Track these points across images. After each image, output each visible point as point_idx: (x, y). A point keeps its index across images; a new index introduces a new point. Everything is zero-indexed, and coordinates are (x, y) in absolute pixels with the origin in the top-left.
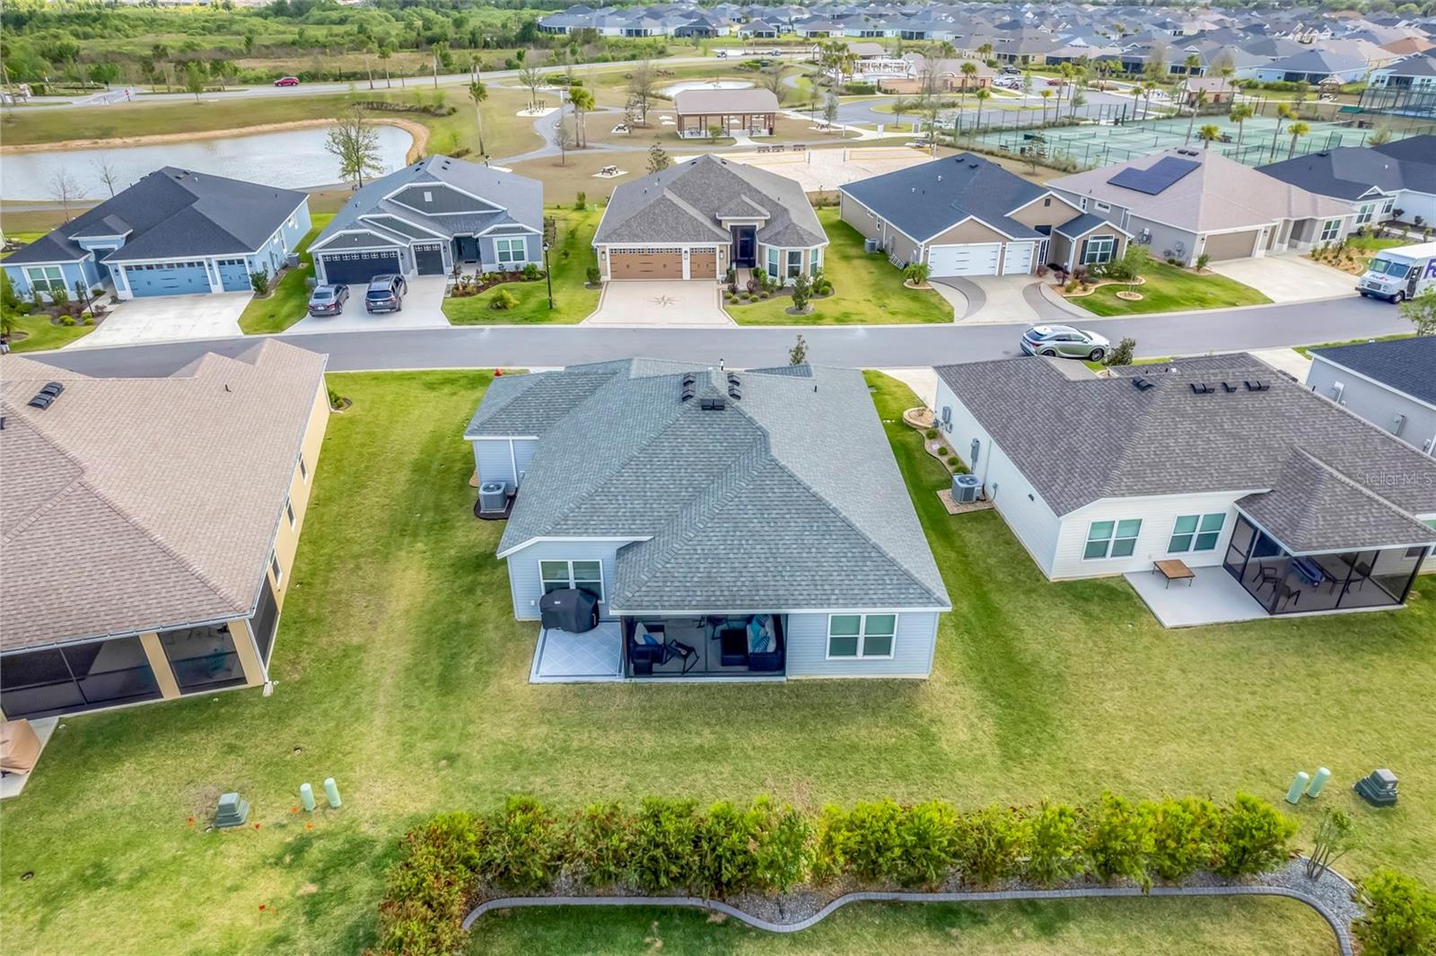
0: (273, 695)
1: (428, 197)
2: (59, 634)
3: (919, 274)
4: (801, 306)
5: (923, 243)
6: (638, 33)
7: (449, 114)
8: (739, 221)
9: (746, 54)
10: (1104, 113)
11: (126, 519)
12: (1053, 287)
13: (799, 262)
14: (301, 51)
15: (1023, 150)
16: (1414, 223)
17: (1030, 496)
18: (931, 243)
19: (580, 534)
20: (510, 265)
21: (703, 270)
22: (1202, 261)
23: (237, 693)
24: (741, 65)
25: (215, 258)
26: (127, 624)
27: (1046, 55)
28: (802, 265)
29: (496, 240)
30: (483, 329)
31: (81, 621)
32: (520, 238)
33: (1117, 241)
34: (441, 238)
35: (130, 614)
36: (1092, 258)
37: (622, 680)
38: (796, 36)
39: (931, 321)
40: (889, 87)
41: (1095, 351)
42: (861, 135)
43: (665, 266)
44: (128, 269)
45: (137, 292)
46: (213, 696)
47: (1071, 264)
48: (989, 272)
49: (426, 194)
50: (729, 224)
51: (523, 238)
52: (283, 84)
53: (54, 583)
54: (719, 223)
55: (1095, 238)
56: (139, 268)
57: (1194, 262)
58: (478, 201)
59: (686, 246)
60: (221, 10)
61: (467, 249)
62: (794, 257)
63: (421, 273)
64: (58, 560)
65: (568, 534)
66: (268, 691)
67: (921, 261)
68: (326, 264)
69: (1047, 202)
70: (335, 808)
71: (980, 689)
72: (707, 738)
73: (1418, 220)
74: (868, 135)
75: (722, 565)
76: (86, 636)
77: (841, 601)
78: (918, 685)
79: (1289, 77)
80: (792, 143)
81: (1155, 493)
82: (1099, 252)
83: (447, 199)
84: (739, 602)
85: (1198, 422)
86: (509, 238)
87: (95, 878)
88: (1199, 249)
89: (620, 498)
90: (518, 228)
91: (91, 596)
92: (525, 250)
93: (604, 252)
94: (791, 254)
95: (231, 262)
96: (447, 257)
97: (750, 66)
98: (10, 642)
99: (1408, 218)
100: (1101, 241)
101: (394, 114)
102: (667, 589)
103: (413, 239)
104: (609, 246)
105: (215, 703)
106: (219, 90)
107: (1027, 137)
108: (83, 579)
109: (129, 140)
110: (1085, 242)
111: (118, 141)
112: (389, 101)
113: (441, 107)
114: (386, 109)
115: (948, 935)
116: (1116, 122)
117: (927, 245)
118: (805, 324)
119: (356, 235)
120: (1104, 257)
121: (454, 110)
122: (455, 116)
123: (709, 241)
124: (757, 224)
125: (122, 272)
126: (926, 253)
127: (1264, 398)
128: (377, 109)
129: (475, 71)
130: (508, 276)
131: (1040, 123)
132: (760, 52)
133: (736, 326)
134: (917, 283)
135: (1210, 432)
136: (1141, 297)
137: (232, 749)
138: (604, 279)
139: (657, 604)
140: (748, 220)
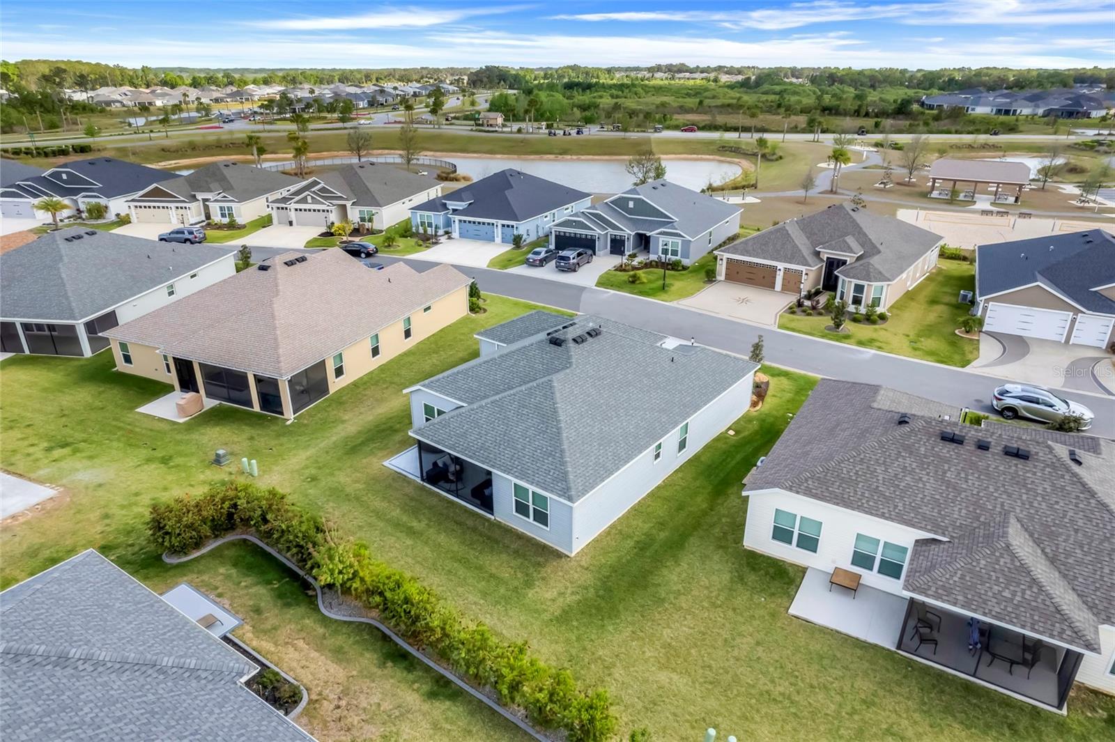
0: (289, 425)
1: (631, 205)
2: (222, 361)
3: (977, 326)
4: (837, 326)
5: (982, 299)
6: (1007, 112)
7: (777, 160)
8: (837, 254)
13: (862, 294)
14: (730, 110)
18: (992, 299)
19: (437, 391)
20: (666, 258)
21: (790, 286)
23: (277, 418)
25: (501, 222)
26: (243, 365)
28: (864, 296)
29: (662, 239)
30: (609, 292)
31: (231, 358)
32: (677, 241)
34: (628, 232)
35: (247, 361)
37: (419, 480)
39: (942, 362)
43: (764, 277)
44: (460, 221)
45: (462, 235)
46: (270, 416)
49: (630, 202)
50: (826, 256)
51: (679, 240)
52: (686, 130)
53: (235, 340)
54: (818, 253)
56: (465, 221)
58: (662, 213)
59: (781, 266)
60: (711, 83)
61: (644, 242)
62: (859, 289)
63: (612, 252)
65: (432, 389)
66: (289, 423)
67: (979, 313)
68: (556, 236)
70: (253, 476)
71: (600, 579)
77: (517, 474)
78: (561, 557)
80: (1024, 211)
81: (828, 501)
83: (642, 208)
84: (467, 452)
85: (923, 463)
86: (670, 240)
87: (165, 461)
89: (470, 378)
90: (678, 234)
91: (241, 349)
92: (679, 250)
93: (722, 260)
94: (856, 285)
95: (508, 226)
96: (629, 245)
97: (1086, 145)
101: (742, 156)
102: (441, 431)
103: (610, 230)
104: (726, 256)
105: (267, 419)
106: (644, 132)
109: (574, 157)
111: (569, 157)
112: (744, 147)
113: (774, 154)
114: (740, 152)
117: (987, 301)
119: (575, 221)
121: (781, 158)
122: (781, 161)
123: (798, 264)
124: (848, 259)
125: (457, 222)
126: (985, 309)
127: (1016, 465)
128: (734, 152)
129: (817, 132)
133: (774, 329)
134: (967, 332)
135: (928, 474)
137: (251, 438)
138: (718, 278)
139: (431, 437)
140: (844, 256)
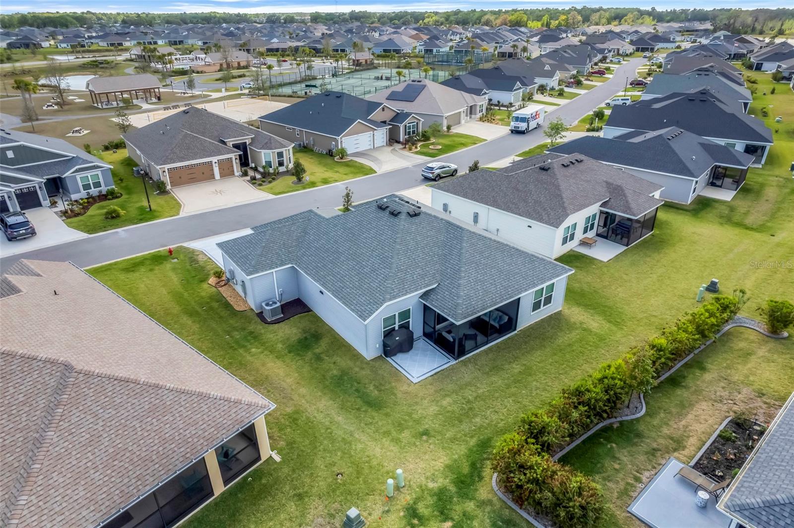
0: (283, 458)
1: (10, 154)
2: (156, 476)
3: (343, 153)
4: (300, 180)
5: (339, 138)
8: (237, 140)
9: (77, 58)
10: (327, 71)
11: (136, 382)
12: (401, 149)
13: (283, 157)
15: (306, 93)
16: (497, 103)
17: (529, 226)
18: (343, 137)
19: (405, 294)
20: (94, 191)
21: (227, 172)
22: (449, 128)
23: (261, 467)
24: (84, 64)
26: (199, 448)
27: (266, 47)
28: (285, 158)
29: (78, 176)
30: (117, 232)
31: (165, 461)
32: (96, 173)
33: (417, 123)
34: (37, 181)
35: (196, 440)
36: (409, 133)
37: (455, 362)
38: (99, 46)
39: (367, 174)
40: (200, 70)
41: (454, 172)
42: (211, 96)
43: (203, 173)
47: (402, 137)
48: (369, 147)
49: (7, 152)
50: (231, 143)
51: (98, 172)
53: (120, 446)
54: (224, 143)
55: (409, 123)
57: (445, 128)
58: (53, 153)
59: (214, 159)
62: (280, 155)
64: (108, 429)
65: (400, 296)
66: (277, 458)
67: (340, 147)
69: (383, 109)
70: (404, 487)
72: (516, 368)
73: (499, 102)
74: (215, 95)
75: (486, 284)
76: (177, 468)
77: (539, 282)
78: (561, 313)
79: (385, 51)
80: (183, 103)
82: (411, 130)
83: (28, 154)
84: (505, 297)
86: (89, 174)
88: (445, 123)
89: (409, 270)
90: (95, 166)
91: (156, 442)
92: (101, 180)
93: (164, 171)
94: (278, 153)
96: (42, 195)
98: (122, 499)
99: (495, 102)
100: (411, 124)
102: (473, 303)
104: (167, 167)
105: (251, 481)
107: (307, 86)
108: (140, 433)
110: (406, 126)
115: (683, 386)
116: (333, 76)
117: (341, 138)
118: (309, 188)
120: (414, 132)
123: (228, 154)
124: (247, 141)
126: (342, 142)
127: (584, 164)
130: (97, 198)
131: (299, 79)
132: (87, 56)
133: (274, 197)
134: (342, 158)
136: (441, 147)
137: (300, 497)
138: (169, 188)
139: (475, 311)
140: (242, 139)
